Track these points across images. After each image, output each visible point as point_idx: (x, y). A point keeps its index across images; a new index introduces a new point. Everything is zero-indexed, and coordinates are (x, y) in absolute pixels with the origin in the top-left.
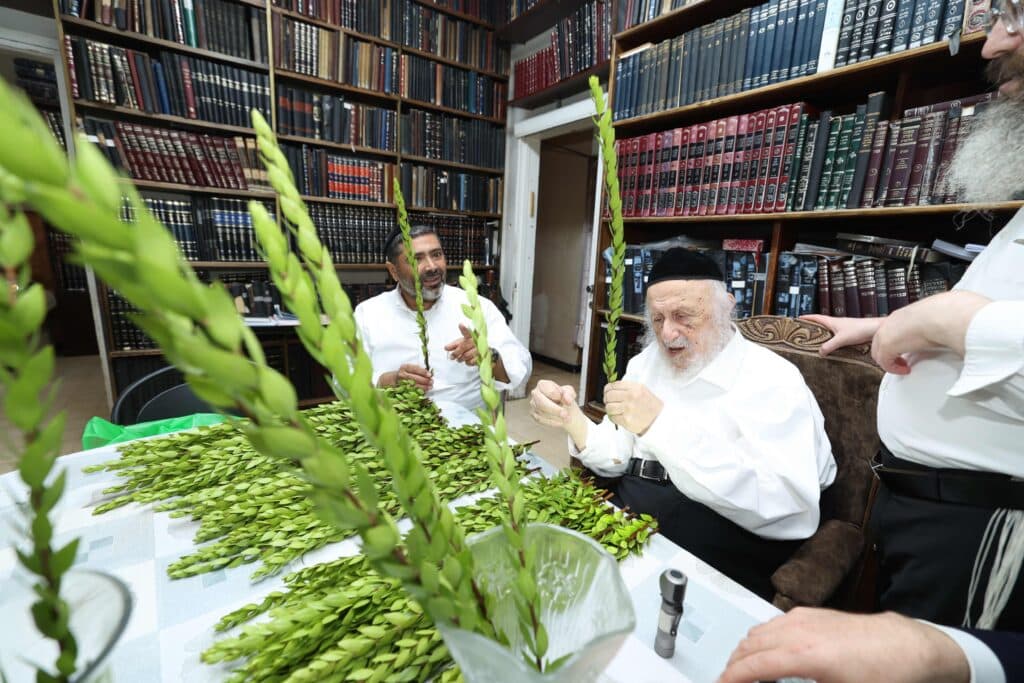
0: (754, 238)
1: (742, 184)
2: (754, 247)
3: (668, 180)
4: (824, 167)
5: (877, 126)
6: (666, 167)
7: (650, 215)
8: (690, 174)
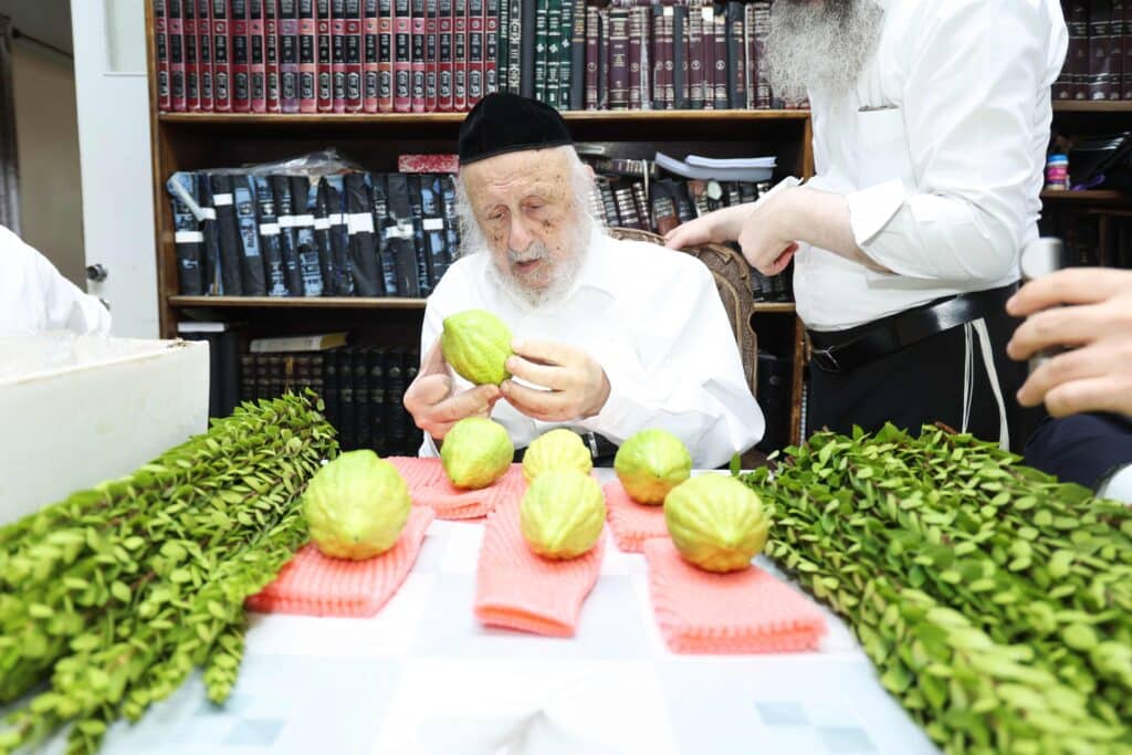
1: (430, 68)
2: (452, 166)
3: (300, 50)
4: (536, 55)
5: (586, 12)
6: (290, 26)
7: (268, 111)
8: (339, 45)
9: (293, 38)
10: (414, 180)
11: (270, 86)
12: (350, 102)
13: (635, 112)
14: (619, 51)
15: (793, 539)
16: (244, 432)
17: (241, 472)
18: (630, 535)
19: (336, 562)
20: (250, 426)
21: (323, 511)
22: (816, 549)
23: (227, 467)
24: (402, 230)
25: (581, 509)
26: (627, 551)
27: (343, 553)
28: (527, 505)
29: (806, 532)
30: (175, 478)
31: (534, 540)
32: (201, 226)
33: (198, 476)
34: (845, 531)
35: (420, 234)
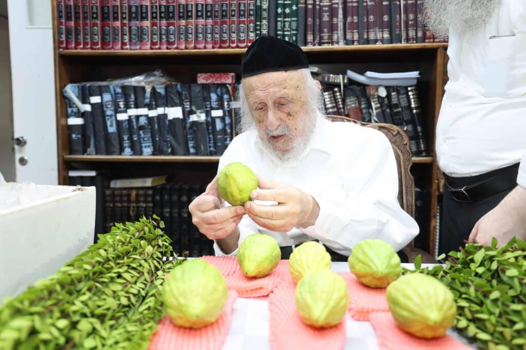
0: (226, 72)
1: (216, 23)
2: (229, 79)
3: (139, 13)
4: (277, 15)
7: (122, 48)
8: (163, 10)
9: (137, 7)
10: (206, 88)
11: (123, 35)
12: (169, 43)
13: (335, 47)
14: (326, 11)
15: (469, 316)
16: (120, 244)
17: (121, 270)
18: (360, 310)
19: (182, 330)
20: (123, 240)
21: (176, 298)
22: (488, 324)
23: (112, 268)
24: (199, 117)
25: (336, 296)
26: (358, 320)
27: (187, 325)
28: (301, 294)
29: (478, 312)
30: (84, 278)
31: (306, 316)
32: (83, 115)
33: (96, 275)
34: (506, 313)
35: (209, 119)
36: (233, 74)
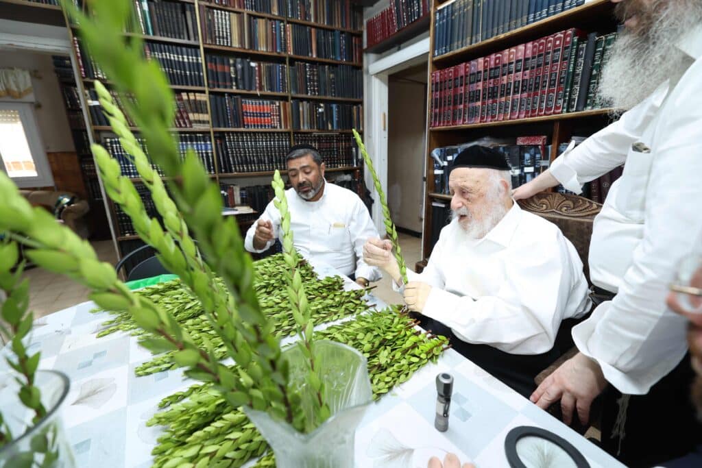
0: (539, 134)
1: (529, 95)
2: (540, 141)
3: (474, 97)
4: (591, 77)
6: (473, 87)
7: (463, 123)
8: (490, 91)
9: (474, 92)
10: (523, 149)
11: (465, 113)
12: (493, 117)
24: (513, 172)
32: (443, 168)
35: (523, 174)
36: (545, 137)
